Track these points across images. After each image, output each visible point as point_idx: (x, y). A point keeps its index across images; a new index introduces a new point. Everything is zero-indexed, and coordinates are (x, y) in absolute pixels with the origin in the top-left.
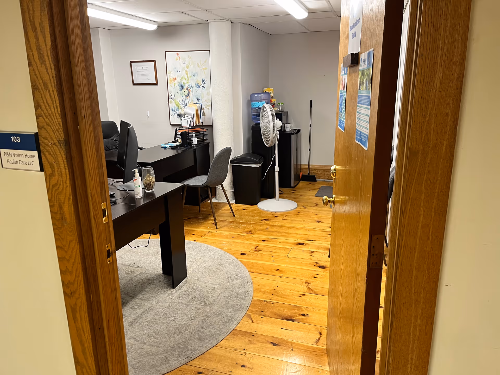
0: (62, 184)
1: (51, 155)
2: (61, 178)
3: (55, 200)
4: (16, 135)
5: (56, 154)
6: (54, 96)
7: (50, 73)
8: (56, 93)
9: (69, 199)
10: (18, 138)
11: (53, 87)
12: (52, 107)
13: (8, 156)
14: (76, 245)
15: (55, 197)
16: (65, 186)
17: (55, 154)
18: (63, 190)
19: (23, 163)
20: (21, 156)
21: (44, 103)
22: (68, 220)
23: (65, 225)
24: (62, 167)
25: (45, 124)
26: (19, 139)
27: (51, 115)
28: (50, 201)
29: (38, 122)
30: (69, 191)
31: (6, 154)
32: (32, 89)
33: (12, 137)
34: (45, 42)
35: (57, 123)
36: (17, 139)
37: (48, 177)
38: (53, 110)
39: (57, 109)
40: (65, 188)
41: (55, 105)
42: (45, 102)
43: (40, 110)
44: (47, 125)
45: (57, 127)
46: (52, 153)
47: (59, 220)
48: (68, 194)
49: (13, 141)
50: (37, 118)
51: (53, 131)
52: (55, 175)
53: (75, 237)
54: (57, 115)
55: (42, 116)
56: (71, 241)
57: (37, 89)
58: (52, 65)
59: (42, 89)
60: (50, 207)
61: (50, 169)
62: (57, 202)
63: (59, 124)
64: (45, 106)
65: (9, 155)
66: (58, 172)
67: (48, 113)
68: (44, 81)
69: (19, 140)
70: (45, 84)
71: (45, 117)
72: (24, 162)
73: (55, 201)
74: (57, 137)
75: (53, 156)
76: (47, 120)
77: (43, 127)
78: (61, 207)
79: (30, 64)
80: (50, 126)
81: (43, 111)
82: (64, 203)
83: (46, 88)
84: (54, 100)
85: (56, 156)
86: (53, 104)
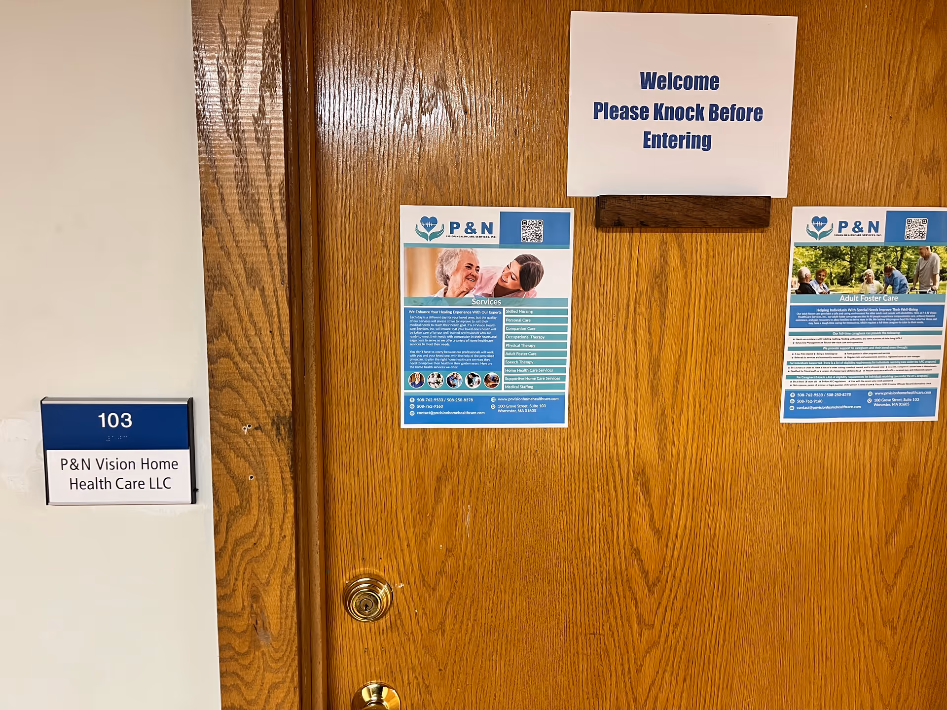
0: (267, 533)
1: (245, 457)
2: (267, 515)
3: (240, 578)
4: (119, 409)
5: (261, 455)
6: (277, 302)
7: (272, 244)
8: (282, 296)
9: (286, 570)
10: (126, 417)
11: (278, 279)
12: (266, 332)
13: (77, 468)
14: (292, 695)
15: (242, 569)
16: (277, 538)
17: (257, 453)
18: (269, 547)
19: (130, 485)
20: (130, 465)
21: (241, 321)
22: (274, 628)
23: (262, 643)
24: (276, 487)
25: (238, 377)
26: (129, 420)
27: (260, 351)
28: (219, 582)
29: (214, 372)
30: (288, 548)
31: (70, 463)
32: (207, 284)
33: (103, 414)
34: (268, 167)
35: (276, 371)
36: (121, 420)
37: (225, 519)
38: (267, 339)
39: (282, 335)
40: (275, 545)
41: (276, 326)
42: (246, 319)
43: (226, 339)
44: (243, 377)
45: (274, 383)
46: (247, 452)
47: (245, 632)
48: (285, 557)
49: (104, 426)
50: (211, 360)
51: (260, 394)
52: (249, 510)
53: (290, 675)
54: (280, 351)
55: (228, 355)
56: (275, 686)
57: (222, 283)
58: (282, 225)
59: (239, 284)
60: (220, 599)
61: (235, 496)
62: (246, 582)
63: (284, 375)
64: (245, 330)
65: (80, 467)
66: (260, 500)
67: (251, 348)
68: (248, 265)
69: (127, 423)
70: (252, 275)
71: (238, 359)
72: (134, 482)
73: (240, 583)
74: (269, 408)
75: (252, 459)
76: (244, 365)
77: (229, 385)
78: (255, 597)
79: (207, 219)
80: (253, 381)
81: (236, 343)
82: (268, 583)
83: (253, 284)
84: (275, 313)
85: (259, 459)
86: (271, 325)
